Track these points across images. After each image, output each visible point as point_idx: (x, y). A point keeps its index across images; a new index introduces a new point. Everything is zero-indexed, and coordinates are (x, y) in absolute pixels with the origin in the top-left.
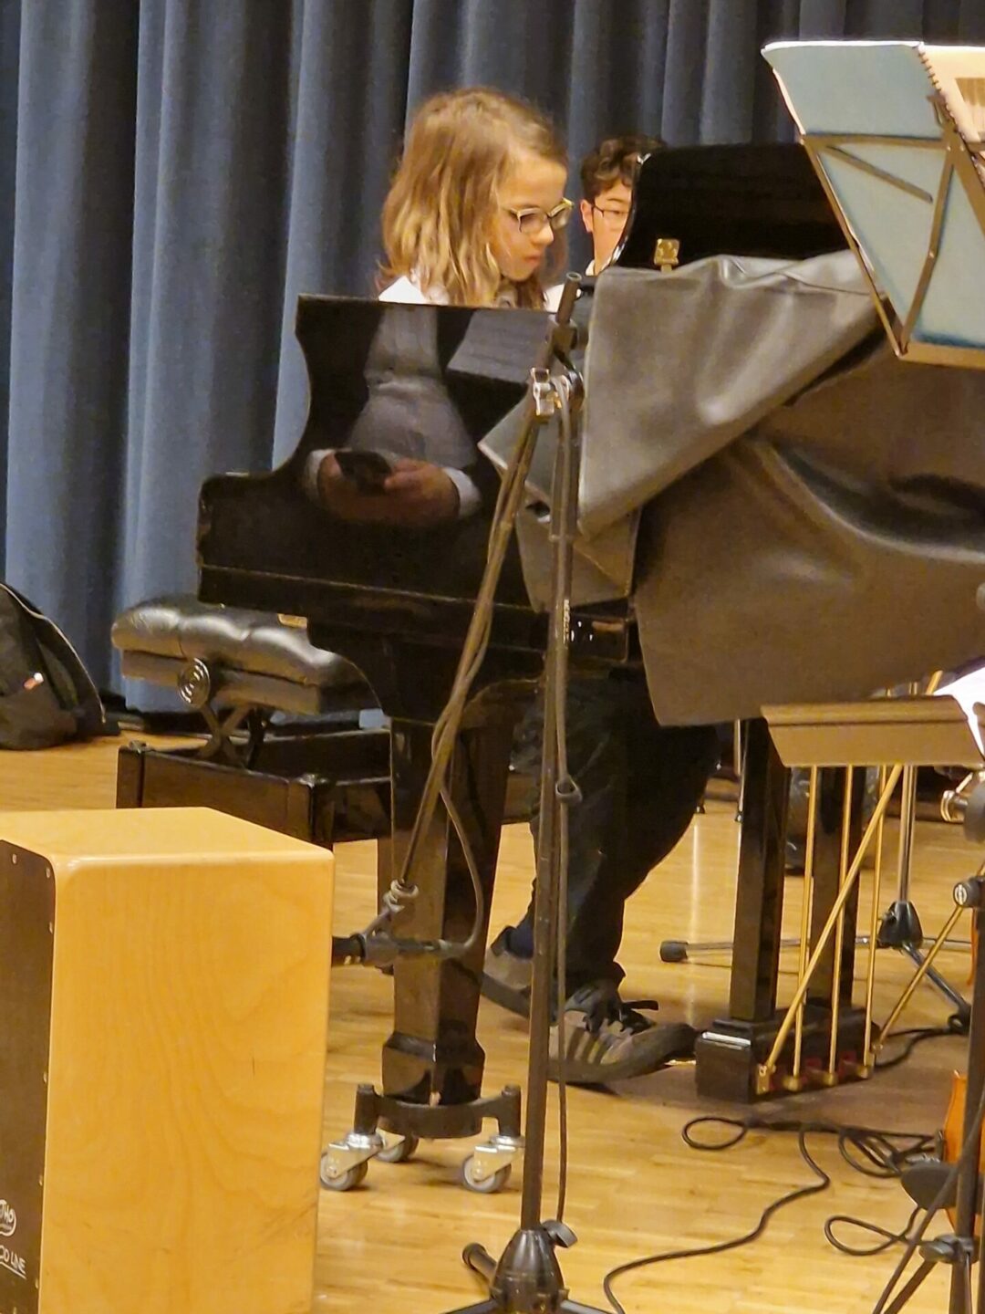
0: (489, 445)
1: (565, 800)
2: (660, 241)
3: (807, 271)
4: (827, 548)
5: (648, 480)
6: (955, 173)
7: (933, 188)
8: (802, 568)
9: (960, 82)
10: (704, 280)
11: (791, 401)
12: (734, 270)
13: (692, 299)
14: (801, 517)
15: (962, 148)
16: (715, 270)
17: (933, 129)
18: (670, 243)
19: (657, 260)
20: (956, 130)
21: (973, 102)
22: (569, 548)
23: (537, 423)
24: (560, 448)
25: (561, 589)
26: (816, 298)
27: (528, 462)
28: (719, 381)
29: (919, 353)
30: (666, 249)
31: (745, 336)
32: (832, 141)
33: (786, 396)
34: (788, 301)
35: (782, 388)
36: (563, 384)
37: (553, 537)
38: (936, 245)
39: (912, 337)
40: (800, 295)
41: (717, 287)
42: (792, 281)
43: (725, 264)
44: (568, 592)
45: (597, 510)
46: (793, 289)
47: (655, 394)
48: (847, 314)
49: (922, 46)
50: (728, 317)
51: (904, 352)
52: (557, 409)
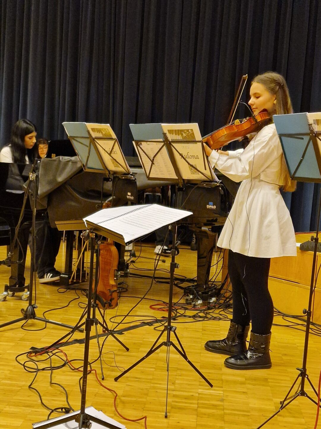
0: (25, 185)
1: (35, 239)
2: (52, 154)
3: (73, 158)
4: (76, 200)
5: (49, 190)
6: (91, 143)
7: (88, 145)
8: (73, 204)
9: (91, 128)
10: (58, 159)
11: (71, 178)
12: (62, 158)
13: (56, 163)
14: (73, 196)
15: (92, 139)
16: (59, 158)
17: (88, 136)
18: (54, 154)
19: (52, 157)
20: (91, 136)
21: (93, 132)
22: (36, 200)
23: (31, 181)
24: (34, 186)
25: (34, 207)
26: (75, 163)
27: (29, 188)
28: (60, 175)
29: (87, 170)
30: (53, 155)
31: (64, 168)
32: (73, 138)
33: (70, 177)
34: (70, 163)
35: (69, 176)
36: (35, 175)
37: (33, 199)
38: (89, 154)
39: (86, 168)
40: (72, 162)
41: (60, 161)
42: (71, 160)
43: (61, 157)
44: (36, 207)
45: (41, 195)
46: (71, 161)
47: (50, 177)
48: (79, 165)
49: (86, 123)
50: (61, 166)
51: (85, 170)
52: (34, 179)
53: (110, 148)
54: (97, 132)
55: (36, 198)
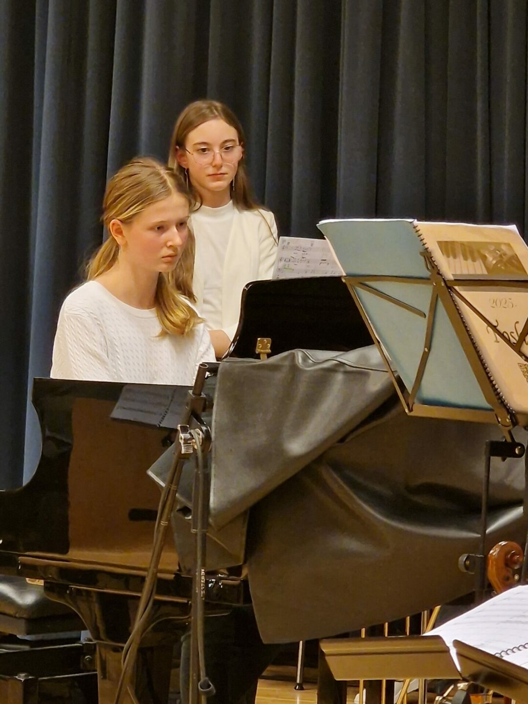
0: (152, 471)
3: (351, 358)
4: (365, 530)
5: (254, 491)
6: (439, 299)
7: (426, 311)
8: (351, 544)
9: (440, 243)
10: (287, 363)
11: (342, 440)
12: (305, 358)
13: (279, 376)
14: (352, 513)
15: (443, 284)
16: (293, 357)
17: (426, 273)
18: (265, 340)
19: (258, 351)
20: (439, 273)
21: (448, 256)
22: (204, 538)
23: (182, 458)
24: (197, 474)
25: (199, 562)
26: (358, 374)
27: (177, 484)
28: (298, 426)
29: (420, 411)
30: (263, 345)
31: (313, 400)
32: (363, 280)
33: (340, 437)
34: (340, 377)
35: (336, 433)
36: (198, 435)
37: (193, 531)
38: (429, 344)
39: (416, 401)
40: (346, 373)
41: (294, 368)
42: (342, 364)
43: (299, 354)
45: (222, 512)
46: (342, 369)
47: (257, 438)
48: (376, 384)
49: (416, 222)
50: (302, 389)
51: (411, 410)
52: (194, 449)
53: (517, 322)
54: (466, 258)
55: (206, 524)
